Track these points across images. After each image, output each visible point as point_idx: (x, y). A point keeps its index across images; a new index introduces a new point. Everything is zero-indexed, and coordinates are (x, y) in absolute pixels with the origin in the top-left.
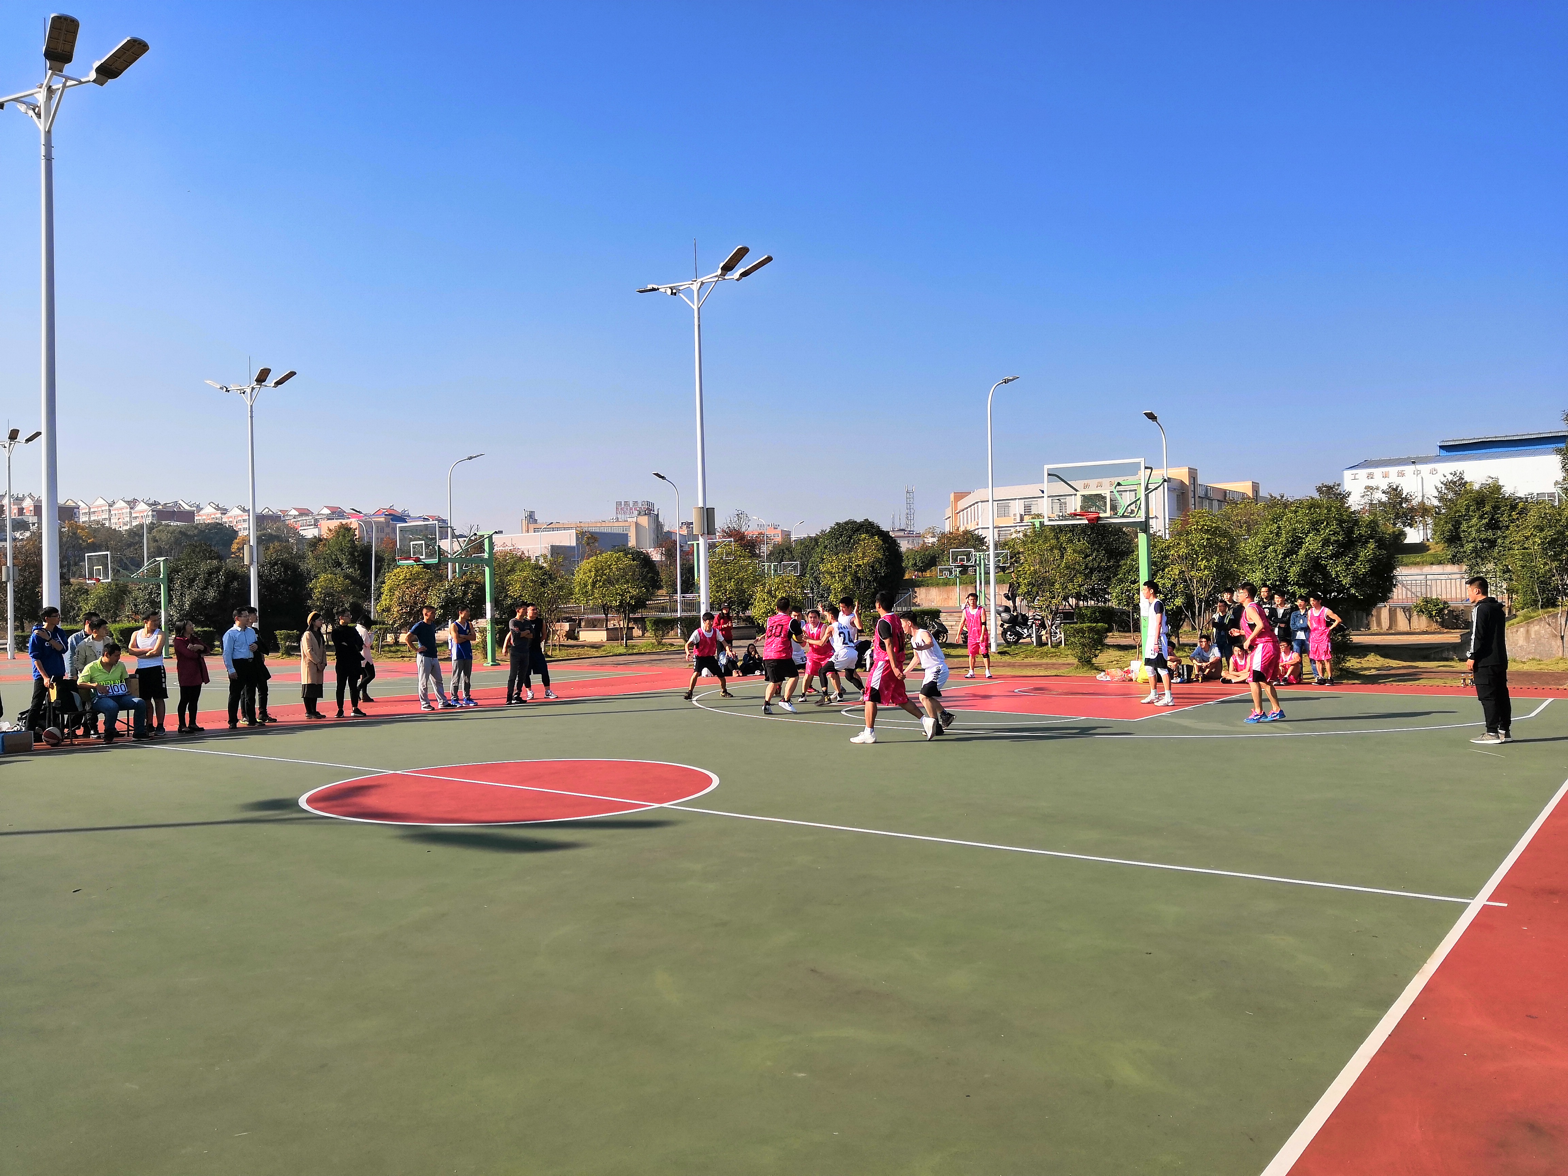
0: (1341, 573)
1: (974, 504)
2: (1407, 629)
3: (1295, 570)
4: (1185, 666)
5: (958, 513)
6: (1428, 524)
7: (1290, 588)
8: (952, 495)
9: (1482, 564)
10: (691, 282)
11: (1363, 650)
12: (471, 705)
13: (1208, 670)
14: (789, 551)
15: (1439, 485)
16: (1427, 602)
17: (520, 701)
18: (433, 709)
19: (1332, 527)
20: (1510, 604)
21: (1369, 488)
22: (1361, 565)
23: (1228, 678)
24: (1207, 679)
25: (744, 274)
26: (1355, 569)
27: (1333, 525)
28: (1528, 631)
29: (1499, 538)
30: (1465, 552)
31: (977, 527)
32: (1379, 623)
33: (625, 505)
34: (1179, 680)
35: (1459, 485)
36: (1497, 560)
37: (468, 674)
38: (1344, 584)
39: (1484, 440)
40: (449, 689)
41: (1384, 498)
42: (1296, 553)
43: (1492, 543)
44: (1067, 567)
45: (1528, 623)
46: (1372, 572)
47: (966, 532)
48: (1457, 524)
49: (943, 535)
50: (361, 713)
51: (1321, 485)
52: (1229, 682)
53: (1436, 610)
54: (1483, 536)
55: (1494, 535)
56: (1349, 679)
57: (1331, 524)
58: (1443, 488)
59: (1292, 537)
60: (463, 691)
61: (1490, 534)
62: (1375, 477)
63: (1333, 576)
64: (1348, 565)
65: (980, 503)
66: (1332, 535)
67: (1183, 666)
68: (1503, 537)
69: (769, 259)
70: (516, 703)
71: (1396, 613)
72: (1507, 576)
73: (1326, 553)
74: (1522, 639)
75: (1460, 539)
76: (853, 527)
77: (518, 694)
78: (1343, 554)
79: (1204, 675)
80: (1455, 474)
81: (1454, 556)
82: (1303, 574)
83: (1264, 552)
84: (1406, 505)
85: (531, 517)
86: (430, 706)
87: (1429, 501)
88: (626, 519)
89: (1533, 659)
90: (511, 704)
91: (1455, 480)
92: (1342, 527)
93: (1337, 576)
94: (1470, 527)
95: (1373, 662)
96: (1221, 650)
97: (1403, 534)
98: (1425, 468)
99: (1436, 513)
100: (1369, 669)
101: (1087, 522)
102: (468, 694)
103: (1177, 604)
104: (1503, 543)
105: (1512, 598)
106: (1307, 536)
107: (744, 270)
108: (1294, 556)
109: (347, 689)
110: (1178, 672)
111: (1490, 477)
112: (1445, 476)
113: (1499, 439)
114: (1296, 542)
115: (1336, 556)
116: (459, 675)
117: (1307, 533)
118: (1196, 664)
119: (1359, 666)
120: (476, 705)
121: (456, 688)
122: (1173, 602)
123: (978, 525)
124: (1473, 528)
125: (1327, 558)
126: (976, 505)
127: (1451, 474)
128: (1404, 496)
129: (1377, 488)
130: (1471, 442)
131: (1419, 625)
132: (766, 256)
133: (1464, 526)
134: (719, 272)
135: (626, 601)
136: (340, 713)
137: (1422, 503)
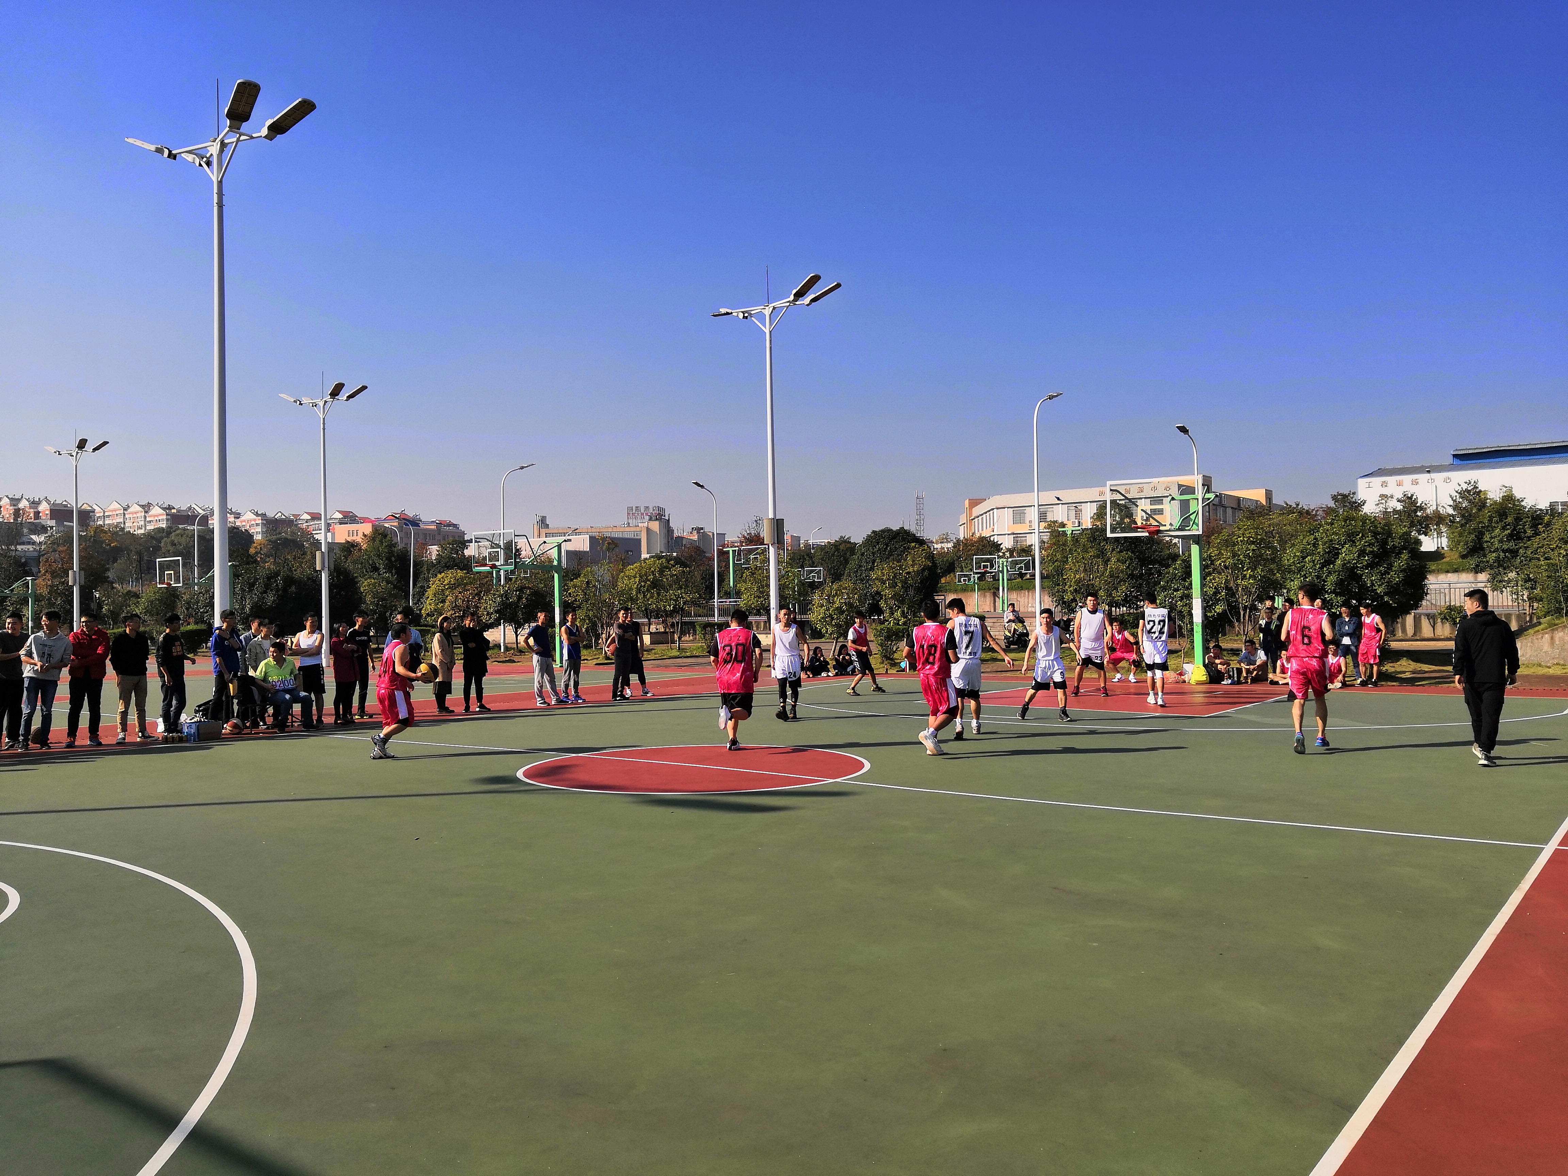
0: (1376, 582)
1: (989, 511)
2: (1431, 635)
3: (1332, 578)
4: (1235, 669)
5: (972, 520)
6: (1442, 532)
7: (1327, 596)
8: (967, 502)
9: (1504, 574)
10: (763, 307)
11: (1398, 655)
12: (579, 701)
13: (1255, 672)
14: (809, 557)
15: (1454, 494)
16: (1451, 609)
17: (623, 697)
18: (549, 705)
19: (1367, 539)
20: (1531, 612)
21: (1383, 496)
22: (1395, 574)
23: (1276, 679)
24: (1255, 680)
25: (814, 300)
26: (1389, 578)
27: (1368, 537)
28: (1552, 638)
29: (1521, 548)
30: (1488, 562)
31: (993, 534)
32: (1404, 630)
33: (636, 510)
34: (1230, 681)
35: (1474, 494)
36: (1519, 569)
37: (577, 673)
38: (1379, 592)
39: (1497, 449)
40: (561, 686)
41: (1399, 507)
42: (1333, 563)
43: (1514, 553)
44: (1111, 576)
45: (1553, 630)
46: (1406, 581)
47: (982, 539)
48: (1480, 535)
49: (958, 542)
50: (485, 708)
51: (1336, 494)
52: (1277, 683)
53: (1460, 617)
54: (1505, 547)
55: (1516, 545)
56: (1386, 680)
57: (1366, 536)
58: (1458, 497)
59: (1329, 548)
60: (573, 689)
61: (1511, 545)
62: (1388, 485)
63: (1369, 585)
64: (1382, 575)
65: (995, 510)
66: (1367, 545)
67: (1233, 668)
68: (1525, 547)
69: (838, 286)
70: (619, 700)
71: (1420, 620)
72: (1528, 585)
73: (1362, 563)
74: (1547, 645)
75: (1483, 549)
76: (890, 535)
77: (622, 691)
78: (1378, 564)
79: (1252, 677)
80: (1470, 483)
81: (1477, 566)
82: (1340, 583)
83: (1302, 562)
84: (1421, 514)
85: (543, 522)
86: (545, 702)
87: (1445, 510)
88: (637, 525)
89: (1557, 664)
90: (616, 700)
91: (1469, 489)
92: (1376, 538)
93: (1373, 585)
94: (1493, 538)
95: (1405, 667)
96: (1266, 654)
97: (1419, 543)
98: (1439, 477)
99: (1451, 521)
100: (1404, 672)
101: (1147, 534)
102: (576, 692)
103: (1218, 611)
104: (1525, 553)
105: (1533, 606)
106: (1343, 547)
107: (815, 296)
108: (1332, 566)
109: (473, 686)
110: (1229, 674)
111: (1504, 486)
112: (1460, 485)
113: (1512, 448)
114: (1333, 553)
115: (1371, 566)
116: (570, 674)
117: (1344, 544)
118: (1244, 666)
119: (1393, 670)
120: (584, 701)
121: (567, 686)
122: (1214, 609)
123: (993, 531)
124: (1496, 538)
125: (1362, 568)
126: (991, 512)
127: (1466, 483)
128: (1418, 505)
129: (1392, 497)
130: (1484, 450)
131: (1443, 631)
132: (836, 283)
133: (1487, 537)
134: (792, 298)
135: (679, 606)
136: (467, 708)
137: (1437, 512)
